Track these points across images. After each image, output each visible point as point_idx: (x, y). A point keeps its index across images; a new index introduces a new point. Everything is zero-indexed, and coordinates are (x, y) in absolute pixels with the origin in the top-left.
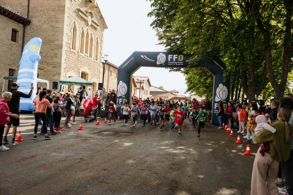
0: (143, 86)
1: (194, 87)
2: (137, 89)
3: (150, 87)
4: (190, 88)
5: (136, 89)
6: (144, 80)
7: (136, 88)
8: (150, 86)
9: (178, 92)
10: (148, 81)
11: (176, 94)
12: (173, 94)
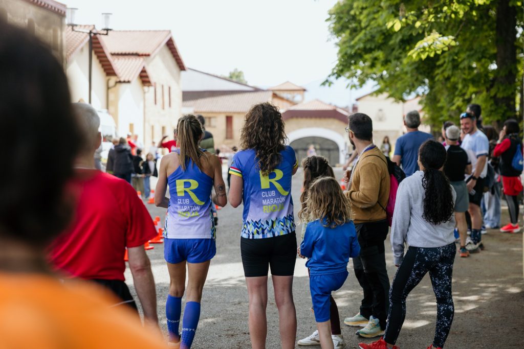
0: (144, 71)
1: (370, 51)
2: (118, 85)
3: (183, 73)
4: (351, 57)
5: (112, 82)
6: (107, 30)
7: (113, 80)
8: (181, 67)
9: (304, 90)
10: (170, 45)
11: (298, 97)
12: (282, 99)
